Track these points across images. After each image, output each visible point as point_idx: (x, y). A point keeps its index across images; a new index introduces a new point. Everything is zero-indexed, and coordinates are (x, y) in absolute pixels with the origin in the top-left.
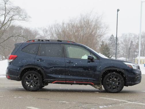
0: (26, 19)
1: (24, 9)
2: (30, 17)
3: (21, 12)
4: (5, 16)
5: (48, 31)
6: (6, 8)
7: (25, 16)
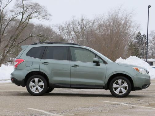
0: (46, 17)
1: (44, 6)
2: (50, 15)
3: (41, 9)
4: (23, 13)
5: (65, 29)
6: (23, 4)
7: (44, 14)
